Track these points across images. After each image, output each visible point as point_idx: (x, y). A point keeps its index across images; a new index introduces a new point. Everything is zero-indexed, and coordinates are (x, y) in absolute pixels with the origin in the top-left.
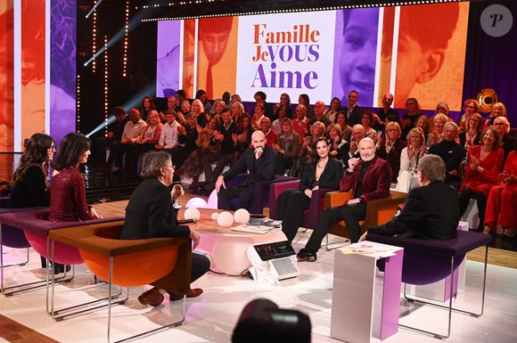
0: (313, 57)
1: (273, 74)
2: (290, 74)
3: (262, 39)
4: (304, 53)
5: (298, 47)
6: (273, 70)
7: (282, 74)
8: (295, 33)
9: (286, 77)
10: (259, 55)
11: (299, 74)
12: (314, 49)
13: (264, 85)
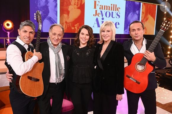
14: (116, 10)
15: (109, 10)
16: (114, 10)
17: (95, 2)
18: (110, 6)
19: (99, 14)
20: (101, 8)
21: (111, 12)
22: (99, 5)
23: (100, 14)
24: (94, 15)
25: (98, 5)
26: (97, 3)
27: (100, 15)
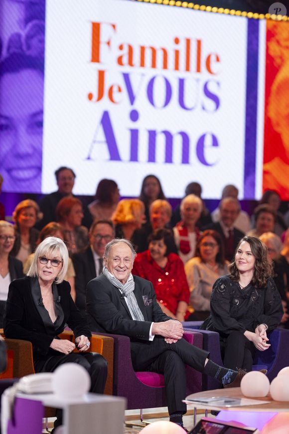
0: (210, 104)
1: (134, 134)
2: (169, 136)
3: (108, 55)
4: (193, 94)
5: (182, 82)
6: (134, 125)
7: (152, 135)
8: (177, 53)
9: (161, 141)
10: (102, 90)
11: (185, 137)
12: (212, 88)
13: (114, 155)
14: (198, 70)
15: (165, 66)
16: (188, 68)
17: (96, 28)
18: (171, 48)
19: (115, 89)
20: (125, 60)
21: (173, 77)
22: (115, 45)
23: (120, 90)
24: (90, 96)
25: (108, 43)
26: (105, 33)
27: (122, 97)
